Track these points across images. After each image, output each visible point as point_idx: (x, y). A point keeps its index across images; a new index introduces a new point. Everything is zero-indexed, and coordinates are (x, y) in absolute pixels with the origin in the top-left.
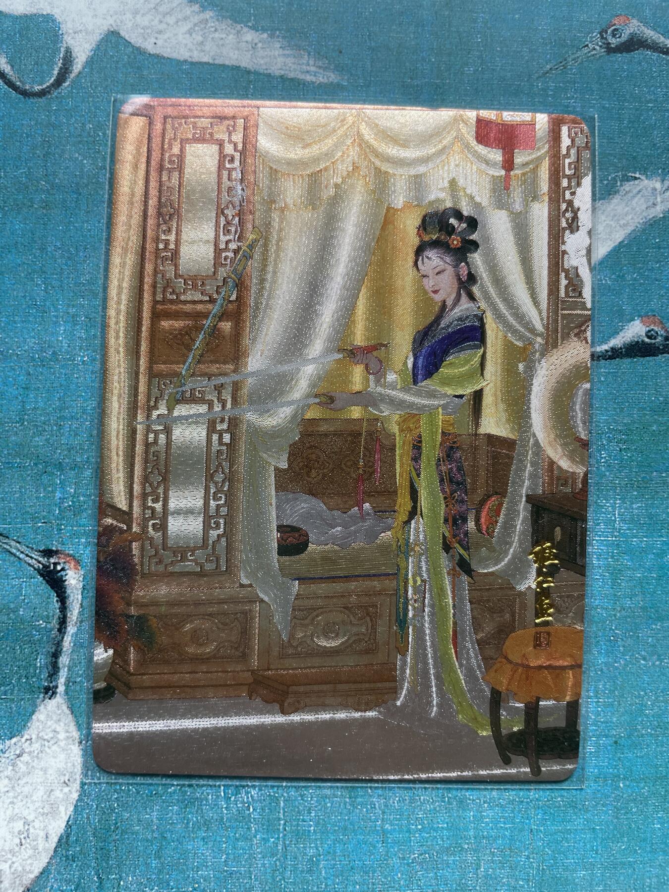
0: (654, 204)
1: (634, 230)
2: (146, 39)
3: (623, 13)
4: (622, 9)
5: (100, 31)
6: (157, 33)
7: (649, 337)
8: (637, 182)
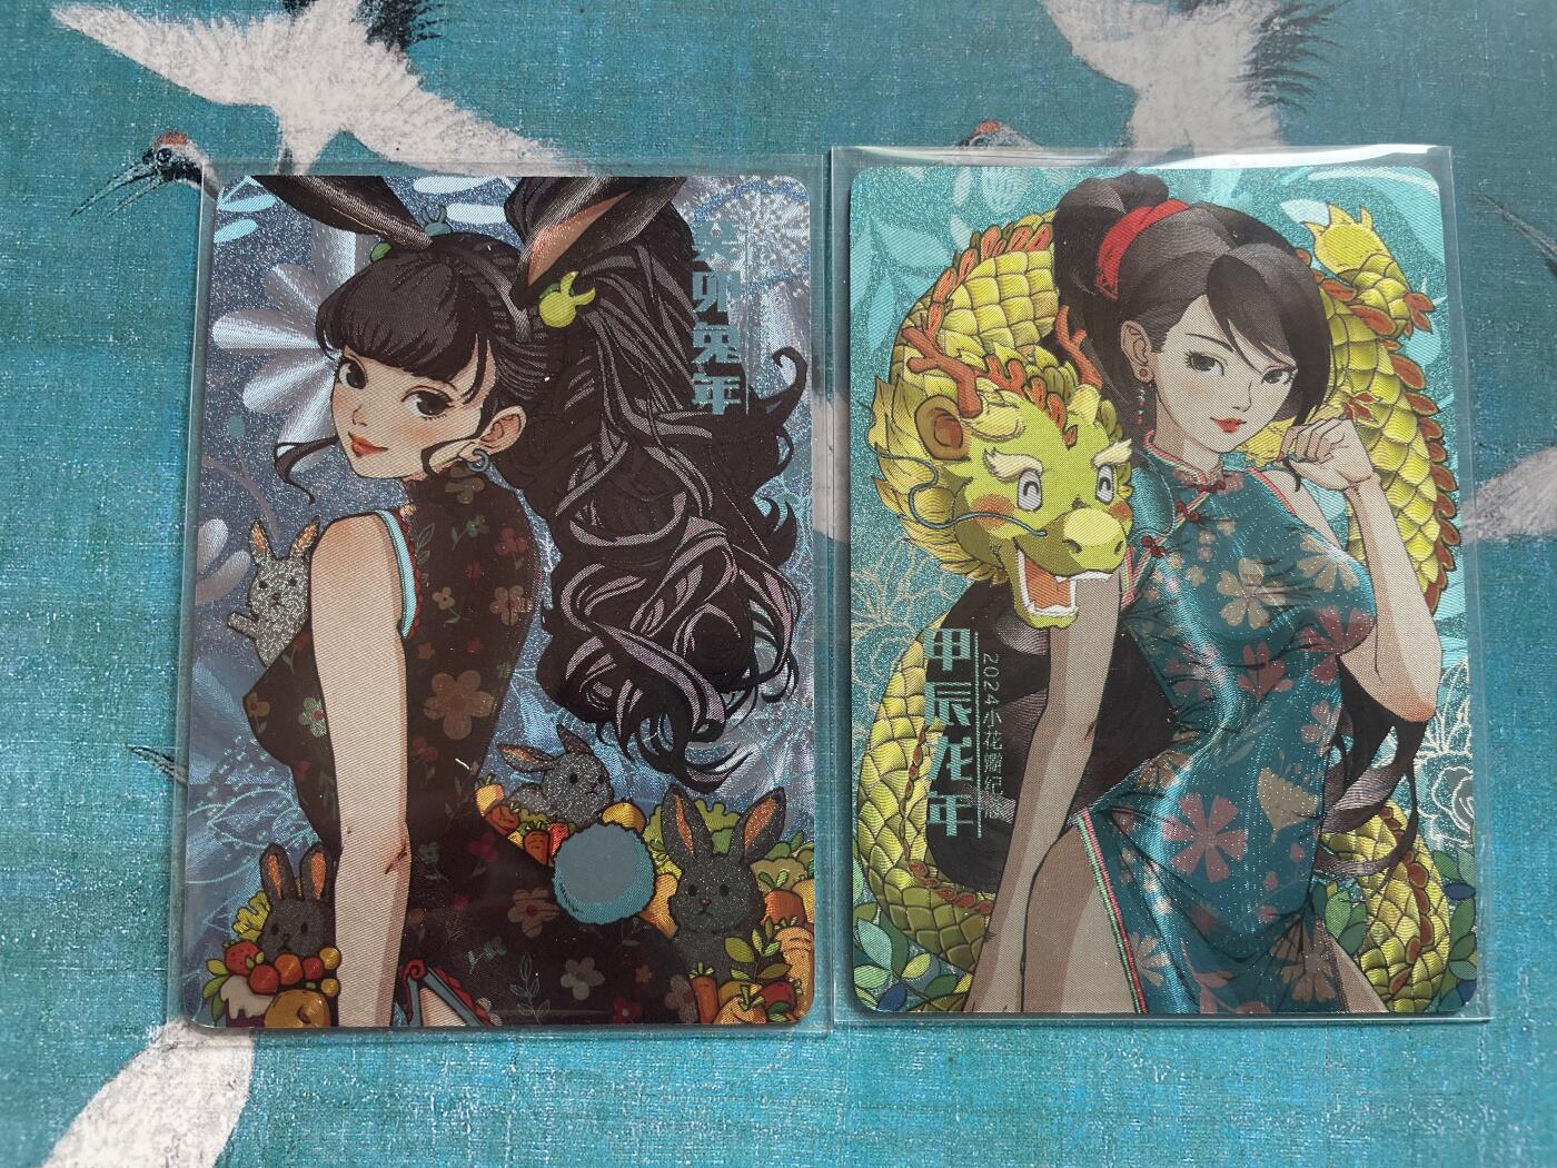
2: (386, 143)
3: (991, 118)
4: (990, 111)
5: (330, 131)
6: (401, 136)
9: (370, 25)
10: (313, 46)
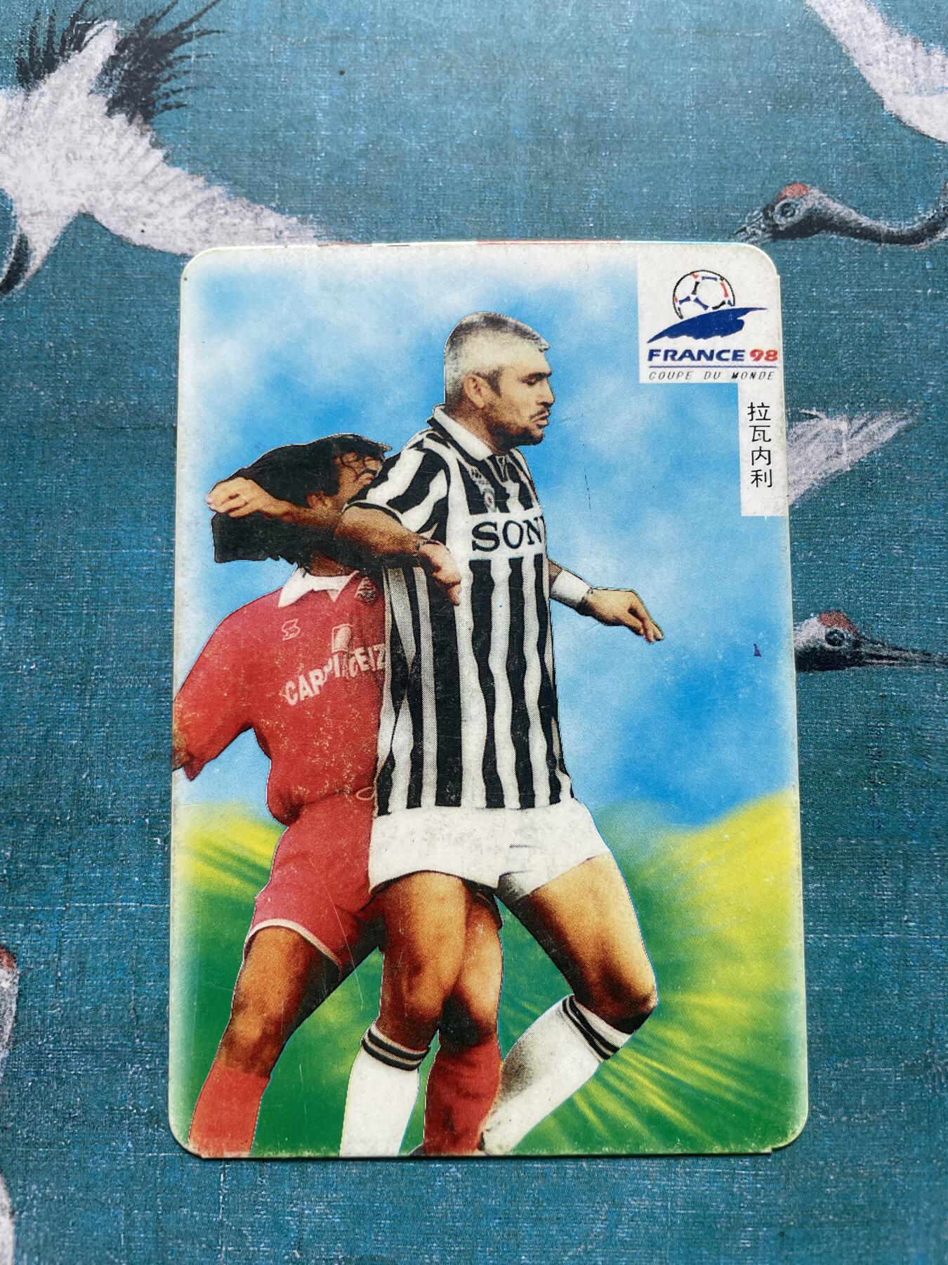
0: (838, 453)
1: (810, 490)
2: (130, 225)
3: (798, 180)
4: (797, 173)
5: (69, 214)
6: (146, 216)
7: (830, 642)
8: (812, 422)
9: (110, 96)
10: (48, 122)
